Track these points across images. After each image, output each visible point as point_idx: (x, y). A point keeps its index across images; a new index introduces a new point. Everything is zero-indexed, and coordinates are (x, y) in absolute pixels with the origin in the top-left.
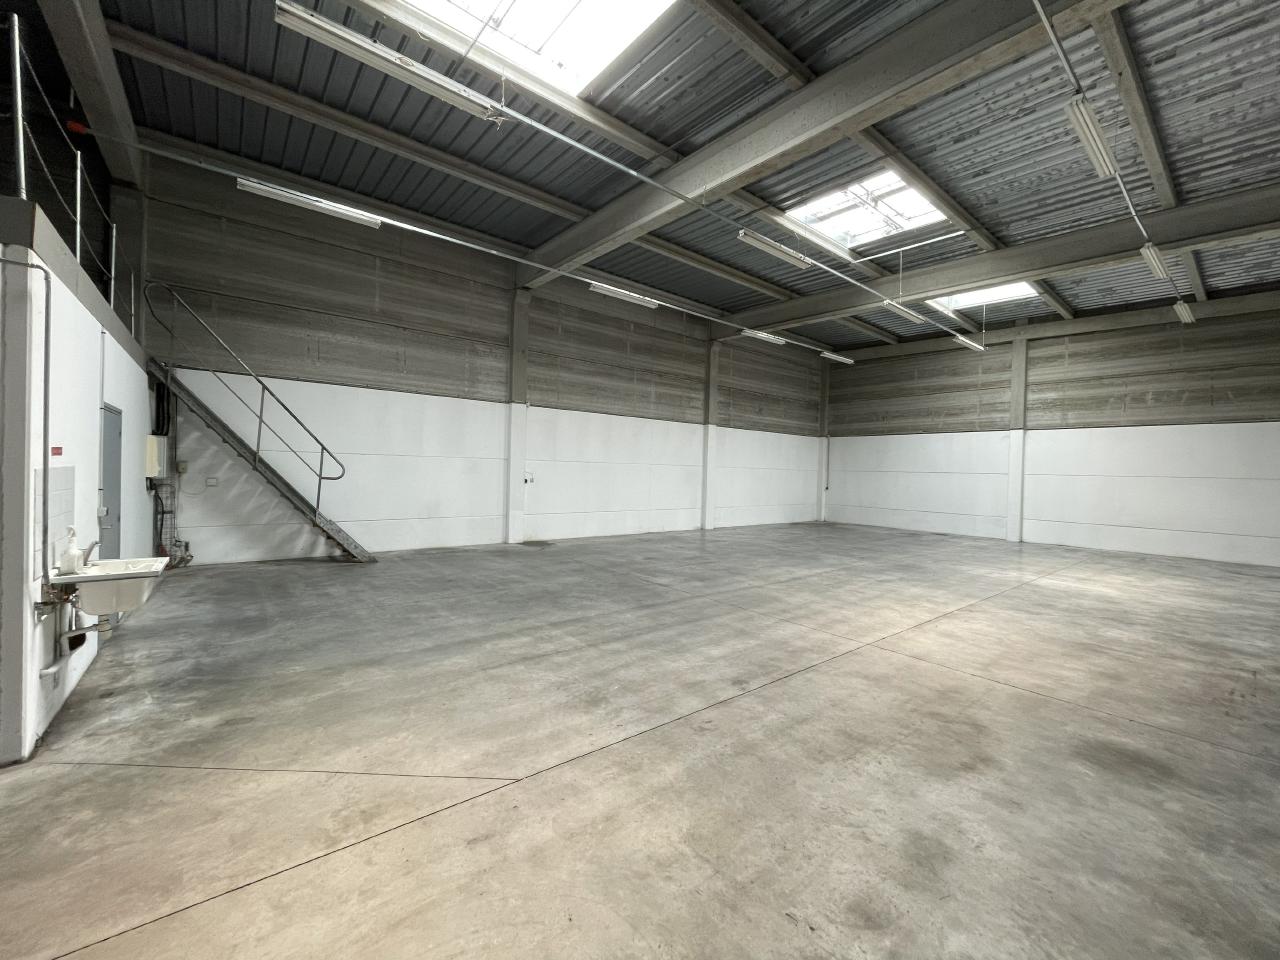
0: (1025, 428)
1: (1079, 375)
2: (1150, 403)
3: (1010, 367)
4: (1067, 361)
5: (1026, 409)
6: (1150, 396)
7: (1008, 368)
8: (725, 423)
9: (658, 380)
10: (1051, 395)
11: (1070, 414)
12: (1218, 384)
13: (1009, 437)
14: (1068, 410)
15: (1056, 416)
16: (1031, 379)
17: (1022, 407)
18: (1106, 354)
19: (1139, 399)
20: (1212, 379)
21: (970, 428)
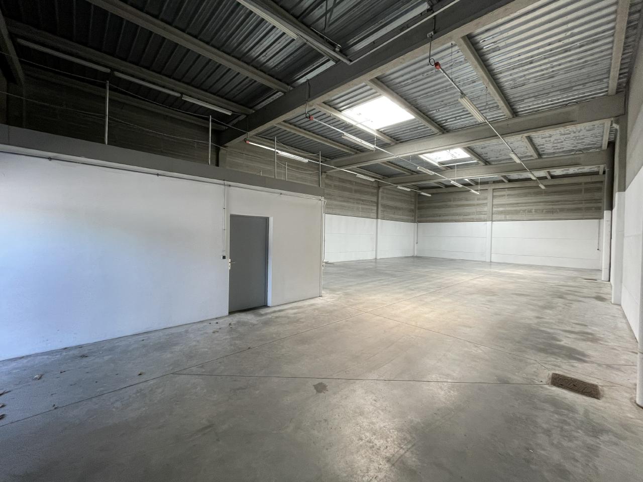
0: (492, 221)
1: (511, 202)
2: (534, 213)
3: (487, 198)
4: (506, 197)
5: (492, 214)
6: (533, 211)
7: (486, 199)
8: (383, 219)
9: (362, 203)
10: (501, 209)
11: (508, 216)
12: (554, 207)
13: (486, 224)
14: (507, 215)
15: (503, 217)
16: (494, 203)
17: (491, 213)
18: (519, 195)
19: (530, 211)
20: (553, 205)
21: (472, 220)
